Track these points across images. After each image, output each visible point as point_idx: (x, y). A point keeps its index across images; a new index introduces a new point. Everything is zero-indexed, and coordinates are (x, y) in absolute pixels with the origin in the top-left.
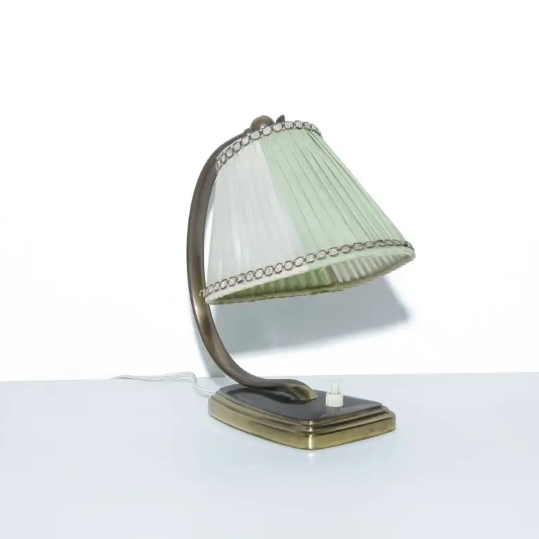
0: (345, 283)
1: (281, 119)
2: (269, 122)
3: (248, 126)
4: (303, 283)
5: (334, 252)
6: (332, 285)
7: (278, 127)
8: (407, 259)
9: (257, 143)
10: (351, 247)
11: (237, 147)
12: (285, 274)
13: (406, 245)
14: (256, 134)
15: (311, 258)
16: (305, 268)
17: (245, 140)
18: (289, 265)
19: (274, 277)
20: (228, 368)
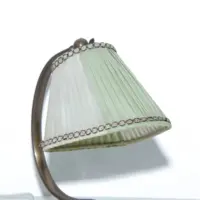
0: (128, 141)
1: (92, 41)
2: (84, 42)
3: (72, 44)
4: (102, 140)
5: (122, 123)
6: (120, 142)
7: (90, 46)
8: (166, 128)
9: (78, 56)
10: (133, 121)
11: (65, 57)
12: (92, 136)
13: (166, 120)
14: (77, 50)
15: (108, 127)
16: (105, 133)
17: (70, 53)
18: (95, 130)
19: (86, 137)
20: (54, 191)
